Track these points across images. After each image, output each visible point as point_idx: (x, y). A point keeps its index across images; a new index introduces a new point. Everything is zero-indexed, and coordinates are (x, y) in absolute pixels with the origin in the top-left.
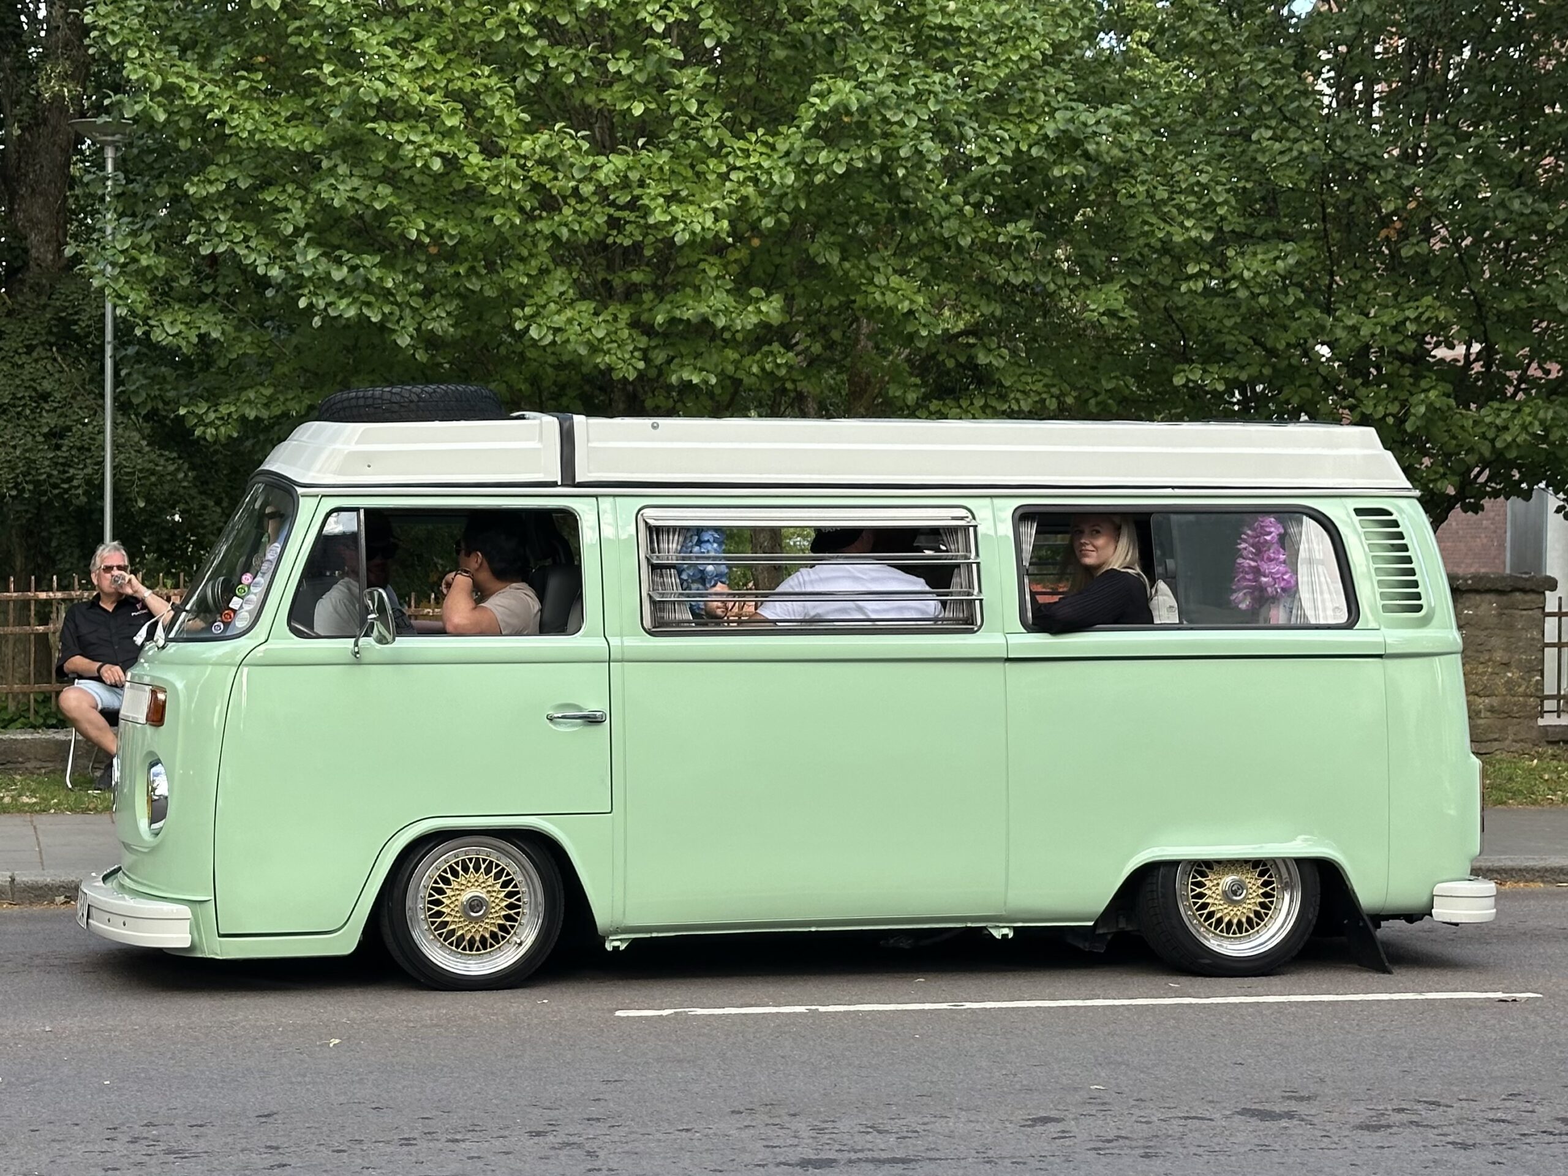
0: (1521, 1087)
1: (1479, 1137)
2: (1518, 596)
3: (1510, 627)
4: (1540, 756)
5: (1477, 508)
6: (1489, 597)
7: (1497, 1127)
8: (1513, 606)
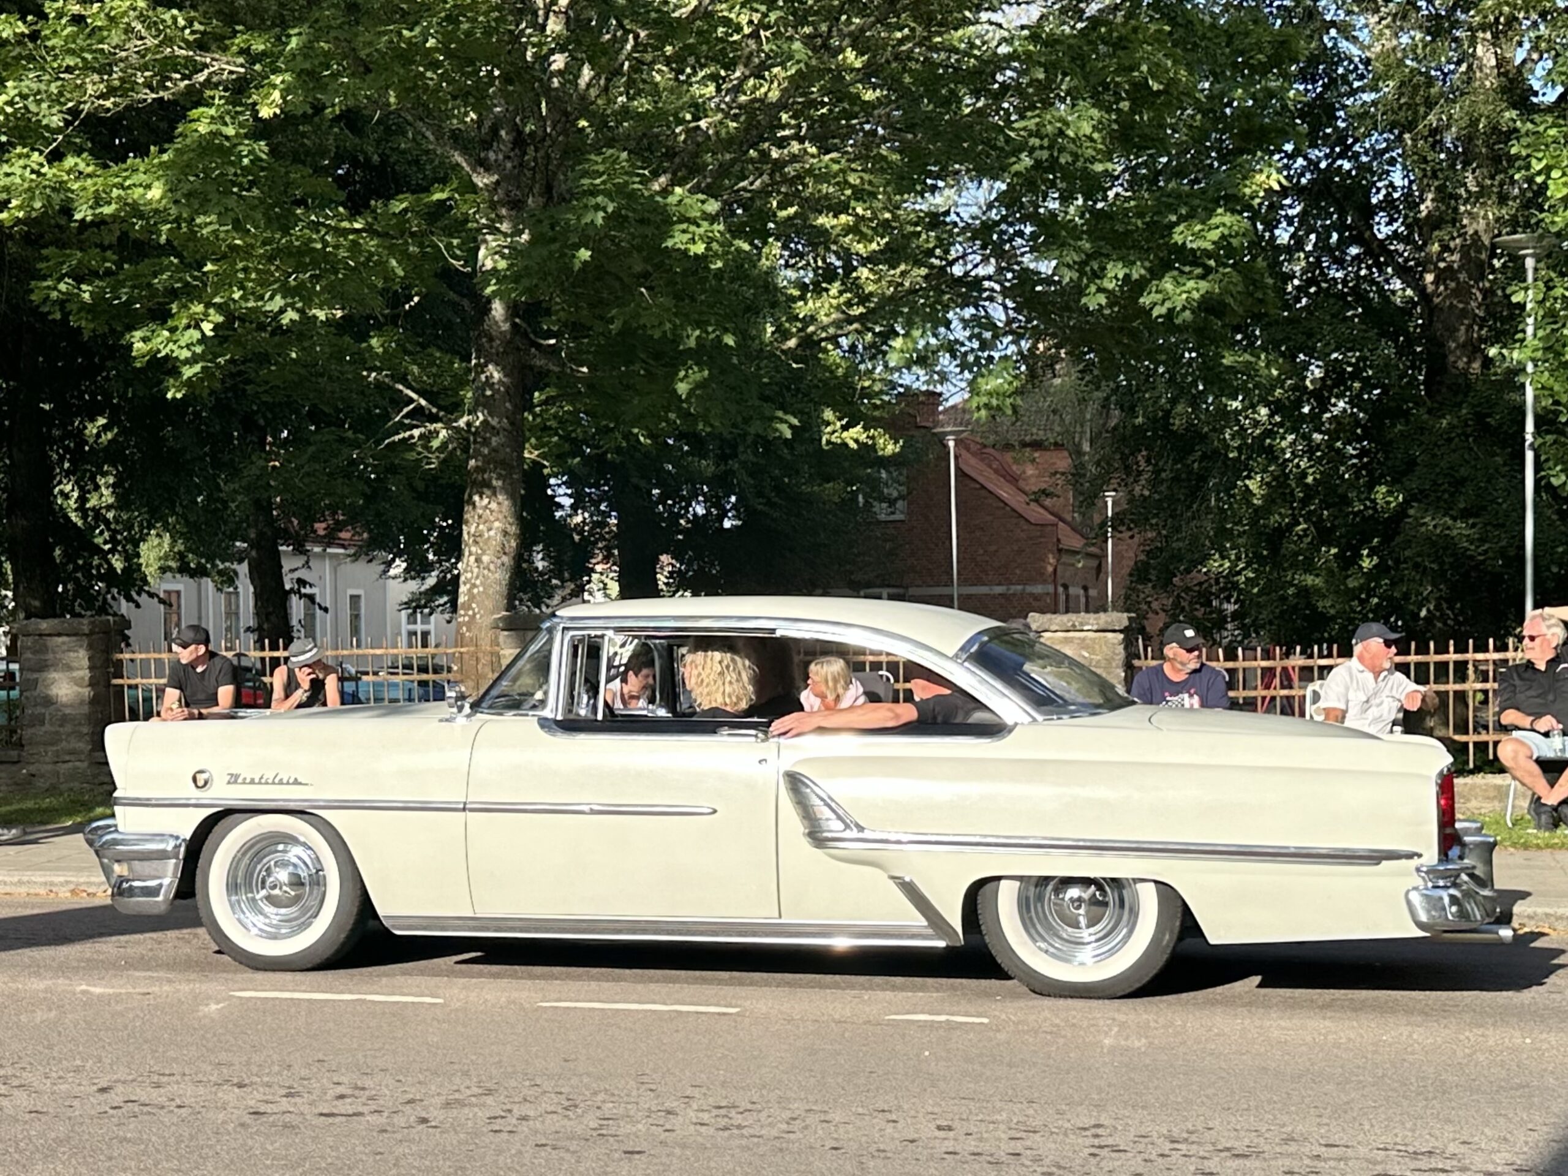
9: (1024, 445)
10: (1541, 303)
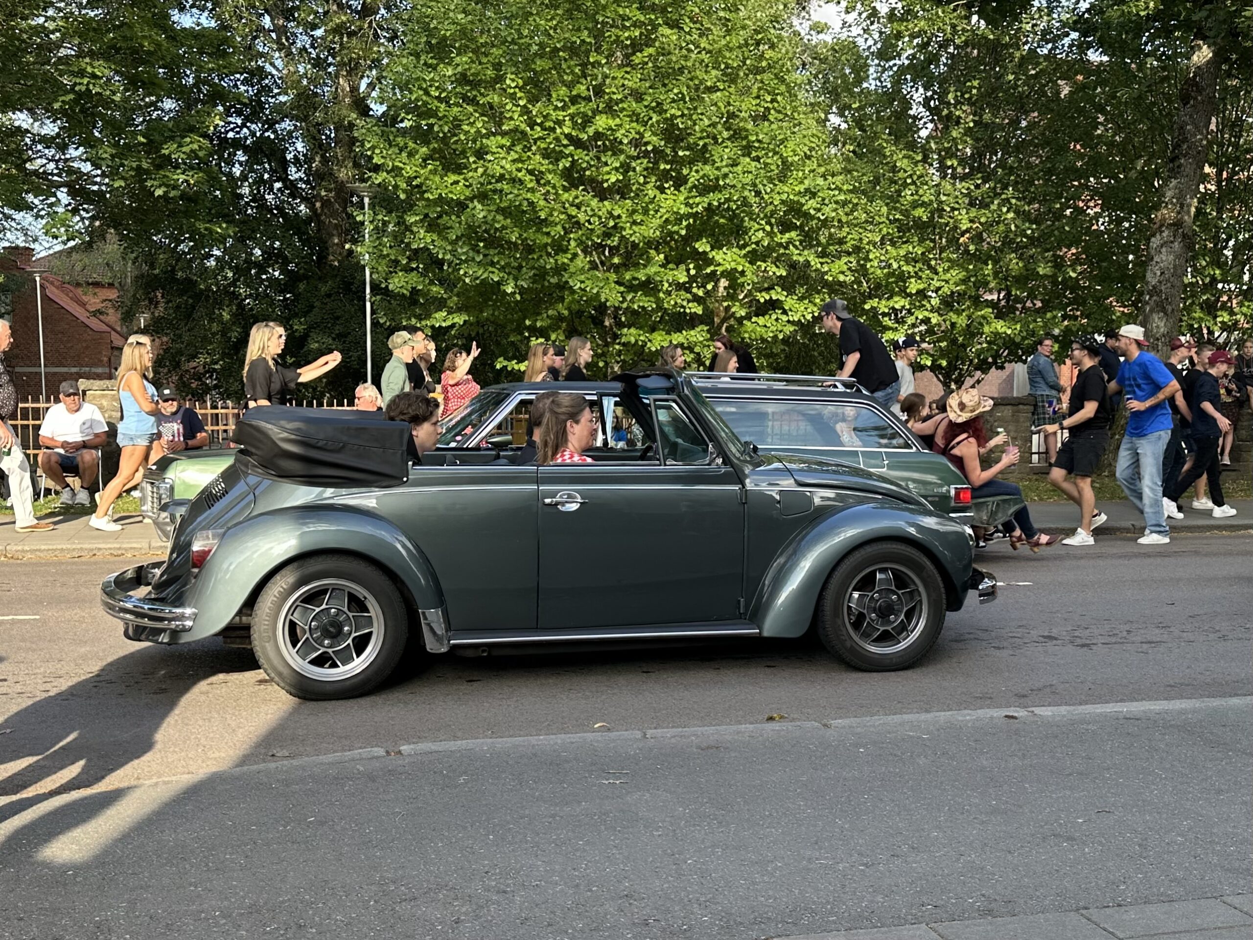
0: (1024, 623)
1: (1005, 644)
2: (1021, 407)
3: (1017, 421)
4: (1030, 480)
5: (1002, 368)
6: (1009, 407)
7: (1014, 640)
8: (1019, 411)
9: (88, 284)
10: (371, 222)
